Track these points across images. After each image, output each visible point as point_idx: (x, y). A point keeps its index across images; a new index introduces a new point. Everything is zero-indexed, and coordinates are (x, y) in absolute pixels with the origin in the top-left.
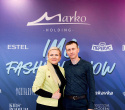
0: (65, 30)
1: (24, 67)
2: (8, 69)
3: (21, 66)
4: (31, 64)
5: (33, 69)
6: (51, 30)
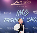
1: (10, 20)
2: (5, 21)
3: (9, 19)
4: (12, 19)
5: (13, 20)
6: (19, 7)
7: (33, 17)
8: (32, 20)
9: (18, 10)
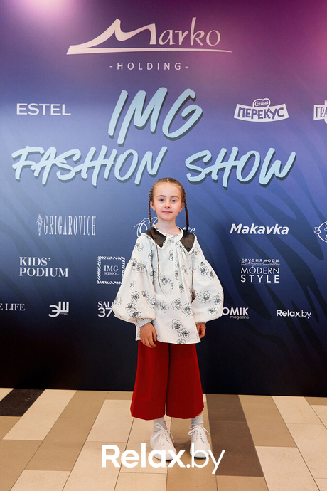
0: (167, 66)
2: (18, 166)
3: (51, 158)
4: (77, 153)
5: (83, 167)
6: (131, 66)
7: (235, 150)
8: (221, 170)
9: (124, 94)
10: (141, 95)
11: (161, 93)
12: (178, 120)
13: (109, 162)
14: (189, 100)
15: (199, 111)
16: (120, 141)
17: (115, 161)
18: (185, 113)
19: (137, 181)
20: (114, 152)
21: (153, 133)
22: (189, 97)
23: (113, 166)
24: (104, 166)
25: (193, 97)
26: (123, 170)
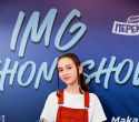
10: (36, 15)
11: (52, 13)
12: (67, 36)
13: (13, 72)
14: (75, 19)
15: (84, 28)
16: (21, 54)
17: (18, 70)
18: (72, 30)
19: (36, 86)
20: (16, 63)
21: (48, 47)
22: (75, 17)
23: (16, 75)
24: (8, 75)
25: (79, 15)
26: (24, 78)
